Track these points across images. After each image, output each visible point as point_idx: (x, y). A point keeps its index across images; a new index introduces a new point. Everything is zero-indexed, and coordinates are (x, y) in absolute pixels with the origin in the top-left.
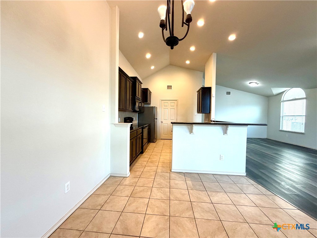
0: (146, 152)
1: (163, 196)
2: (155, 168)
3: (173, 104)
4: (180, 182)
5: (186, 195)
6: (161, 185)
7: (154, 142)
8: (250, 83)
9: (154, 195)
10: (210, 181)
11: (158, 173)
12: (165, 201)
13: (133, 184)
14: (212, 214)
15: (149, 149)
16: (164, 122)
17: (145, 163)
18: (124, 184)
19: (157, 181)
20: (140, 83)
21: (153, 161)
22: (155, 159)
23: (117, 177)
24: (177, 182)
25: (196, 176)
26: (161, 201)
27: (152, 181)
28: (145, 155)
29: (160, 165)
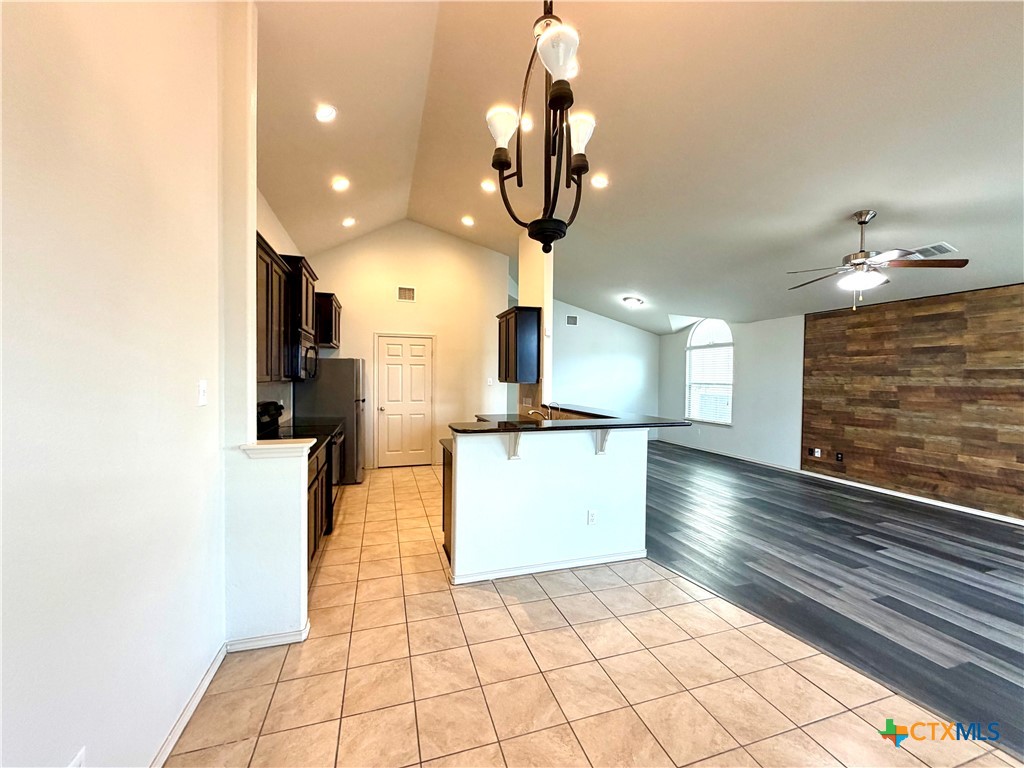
0: (342, 524)
1: (456, 680)
2: (394, 583)
3: (417, 350)
4: (489, 618)
5: (523, 656)
6: (437, 641)
7: (360, 483)
8: (625, 299)
9: (426, 685)
10: (570, 590)
11: (412, 599)
12: (467, 694)
13: (334, 662)
14: (607, 693)
15: (349, 510)
16: (388, 407)
17: (354, 569)
18: (300, 672)
19: (418, 631)
20: (310, 279)
21: (378, 556)
22: (385, 549)
23: (260, 653)
24: (482, 618)
25: (530, 584)
26: (457, 700)
27: (401, 632)
28: (342, 538)
29: (408, 568)
